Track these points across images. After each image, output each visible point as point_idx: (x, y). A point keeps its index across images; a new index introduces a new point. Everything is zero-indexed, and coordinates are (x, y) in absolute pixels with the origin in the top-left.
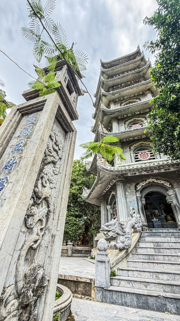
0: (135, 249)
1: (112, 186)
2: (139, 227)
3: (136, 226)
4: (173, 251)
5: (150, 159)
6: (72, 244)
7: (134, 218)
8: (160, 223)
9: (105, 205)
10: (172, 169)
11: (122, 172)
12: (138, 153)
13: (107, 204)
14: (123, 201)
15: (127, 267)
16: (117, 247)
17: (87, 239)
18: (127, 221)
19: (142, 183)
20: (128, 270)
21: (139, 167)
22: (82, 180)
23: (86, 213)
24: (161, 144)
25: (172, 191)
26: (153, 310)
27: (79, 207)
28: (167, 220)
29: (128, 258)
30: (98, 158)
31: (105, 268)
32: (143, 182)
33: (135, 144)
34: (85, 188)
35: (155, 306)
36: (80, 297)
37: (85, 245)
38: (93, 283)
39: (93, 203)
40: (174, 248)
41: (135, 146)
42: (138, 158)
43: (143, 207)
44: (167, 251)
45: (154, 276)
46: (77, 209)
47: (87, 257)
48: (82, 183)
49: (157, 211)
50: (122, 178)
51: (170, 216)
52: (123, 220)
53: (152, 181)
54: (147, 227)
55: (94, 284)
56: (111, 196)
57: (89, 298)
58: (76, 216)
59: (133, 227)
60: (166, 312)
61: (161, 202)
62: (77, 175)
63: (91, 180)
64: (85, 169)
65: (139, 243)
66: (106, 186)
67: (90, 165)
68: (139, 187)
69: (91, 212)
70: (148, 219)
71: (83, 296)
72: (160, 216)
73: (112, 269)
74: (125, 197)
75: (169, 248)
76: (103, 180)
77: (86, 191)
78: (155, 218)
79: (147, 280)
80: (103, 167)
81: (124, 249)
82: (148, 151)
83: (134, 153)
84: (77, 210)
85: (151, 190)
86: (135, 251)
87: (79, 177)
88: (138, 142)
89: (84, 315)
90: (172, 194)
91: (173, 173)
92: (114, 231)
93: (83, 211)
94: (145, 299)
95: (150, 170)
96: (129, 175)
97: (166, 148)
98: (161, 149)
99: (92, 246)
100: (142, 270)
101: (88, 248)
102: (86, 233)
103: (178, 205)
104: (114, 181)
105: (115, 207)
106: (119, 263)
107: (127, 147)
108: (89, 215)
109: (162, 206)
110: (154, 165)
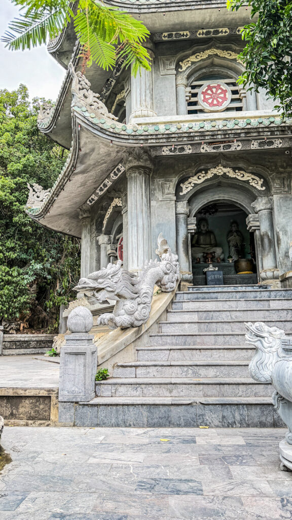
0: (156, 326)
1: (115, 183)
2: (173, 282)
3: (166, 279)
4: (235, 326)
5: (228, 109)
6: (3, 329)
7: (164, 262)
8: (220, 275)
9: (94, 235)
10: (278, 144)
11: (147, 140)
12: (200, 86)
13: (99, 231)
14: (140, 224)
15: (135, 361)
16: (115, 324)
17: (42, 316)
18: (145, 267)
19: (195, 178)
20: (136, 367)
21: (196, 129)
22: (23, 160)
23: (39, 255)
24: (266, 57)
25: (264, 202)
26: (179, 426)
27: (19, 239)
28: (237, 269)
29: (140, 343)
30: (75, 86)
31: (85, 366)
32: (200, 174)
33: (193, 54)
34: (36, 186)
35: (182, 420)
36: (24, 423)
37: (38, 330)
38: (53, 396)
39: (60, 230)
40: (240, 320)
41: (193, 63)
42: (195, 103)
43: (189, 239)
44: (226, 326)
45: (190, 372)
46: (13, 245)
47: (43, 354)
48: (25, 170)
49: (218, 251)
50: (146, 160)
51: (246, 261)
52: (137, 268)
53: (222, 173)
54: (191, 283)
55: (57, 397)
56: (110, 210)
57: (44, 423)
58: (11, 263)
59: (159, 282)
60: (201, 427)
61: (234, 229)
62: (9, 145)
63: (53, 163)
64: (34, 124)
65: (168, 314)
66: (99, 181)
67: (52, 112)
68: (187, 189)
69: (53, 252)
70: (197, 267)
71: (30, 422)
72: (223, 260)
73: (100, 367)
74: (146, 212)
75: (230, 321)
76: (90, 161)
77: (38, 194)
78: (211, 266)
79: (173, 381)
80: (91, 120)
81: (132, 326)
82: (228, 84)
83: (186, 86)
84: (13, 248)
85: (216, 197)
86: (157, 330)
87: (13, 150)
88: (203, 50)
89: (32, 449)
90: (263, 208)
91: (277, 155)
92: (111, 289)
93: (30, 250)
94: (165, 411)
95: (222, 142)
96: (166, 152)
97: (279, 70)
98: (264, 72)
99: (56, 331)
100: (165, 364)
101: (44, 335)
102: (40, 304)
103: (269, 234)
104: (123, 169)
105: (118, 240)
106: (117, 355)
107: (168, 62)
108: (47, 261)
109: (234, 239)
110: (236, 127)
